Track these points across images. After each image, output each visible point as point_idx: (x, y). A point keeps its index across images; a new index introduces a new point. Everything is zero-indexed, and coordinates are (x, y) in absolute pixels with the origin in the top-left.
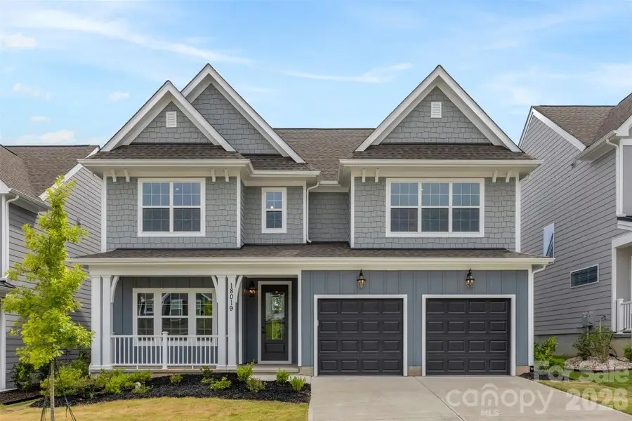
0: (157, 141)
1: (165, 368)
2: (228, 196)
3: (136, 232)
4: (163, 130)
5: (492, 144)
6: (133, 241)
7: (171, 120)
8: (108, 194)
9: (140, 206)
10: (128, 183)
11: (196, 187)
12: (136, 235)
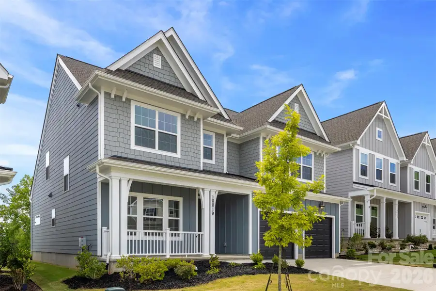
0: (146, 74)
1: (168, 257)
2: (195, 131)
3: (130, 145)
4: (150, 67)
5: (316, 134)
6: (127, 151)
7: (157, 62)
8: (105, 107)
9: (133, 124)
10: (123, 102)
11: (174, 119)
12: (130, 147)
